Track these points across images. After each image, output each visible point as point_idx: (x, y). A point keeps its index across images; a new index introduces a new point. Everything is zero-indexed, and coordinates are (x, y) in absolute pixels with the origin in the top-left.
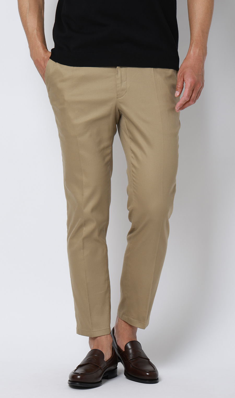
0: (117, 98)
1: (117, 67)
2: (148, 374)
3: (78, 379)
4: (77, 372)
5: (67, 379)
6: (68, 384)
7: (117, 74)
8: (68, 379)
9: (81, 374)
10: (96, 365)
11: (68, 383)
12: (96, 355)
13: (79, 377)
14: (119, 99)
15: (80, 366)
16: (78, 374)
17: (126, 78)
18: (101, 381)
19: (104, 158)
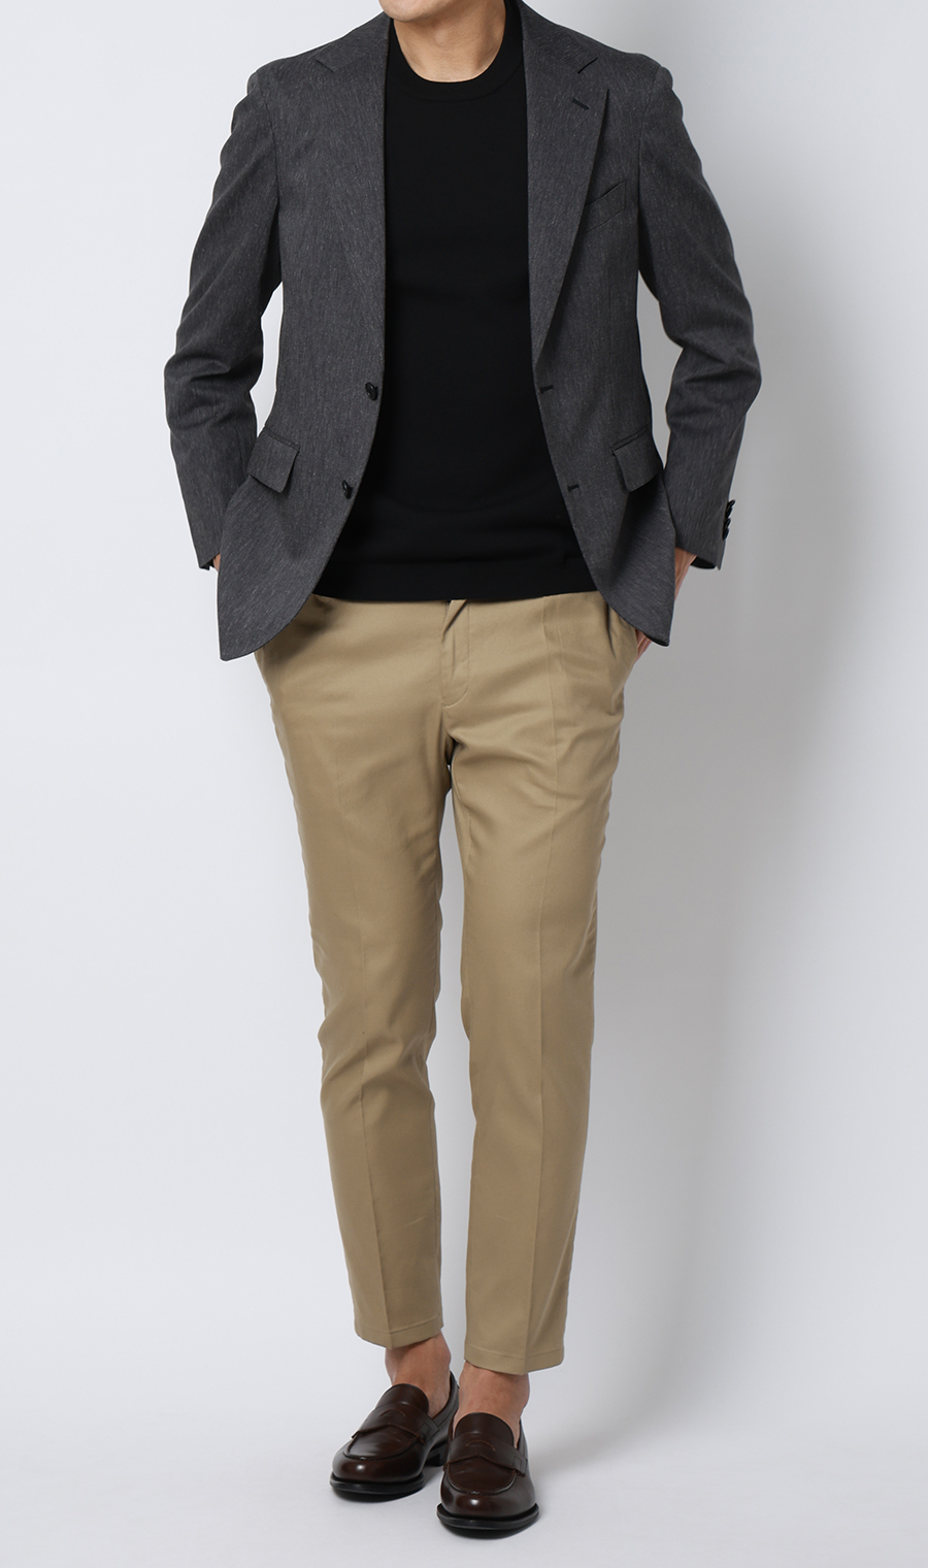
0: (444, 705)
2: (475, 1502)
3: (360, 1472)
4: (355, 1452)
5: (327, 1469)
6: (330, 1487)
7: (444, 640)
8: (330, 1470)
9: (366, 1461)
10: (408, 1430)
11: (331, 1484)
12: (404, 1403)
13: (360, 1467)
14: (448, 707)
15: (360, 1435)
16: (357, 1459)
17: (468, 652)
18: (421, 1476)
19: (417, 865)
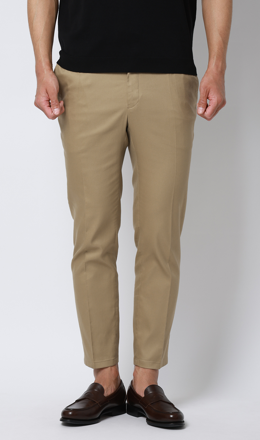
0: (128, 108)
1: (128, 73)
2: (171, 416)
3: (69, 415)
7: (128, 81)
10: (93, 400)
12: (95, 390)
14: (130, 109)
17: (138, 86)
